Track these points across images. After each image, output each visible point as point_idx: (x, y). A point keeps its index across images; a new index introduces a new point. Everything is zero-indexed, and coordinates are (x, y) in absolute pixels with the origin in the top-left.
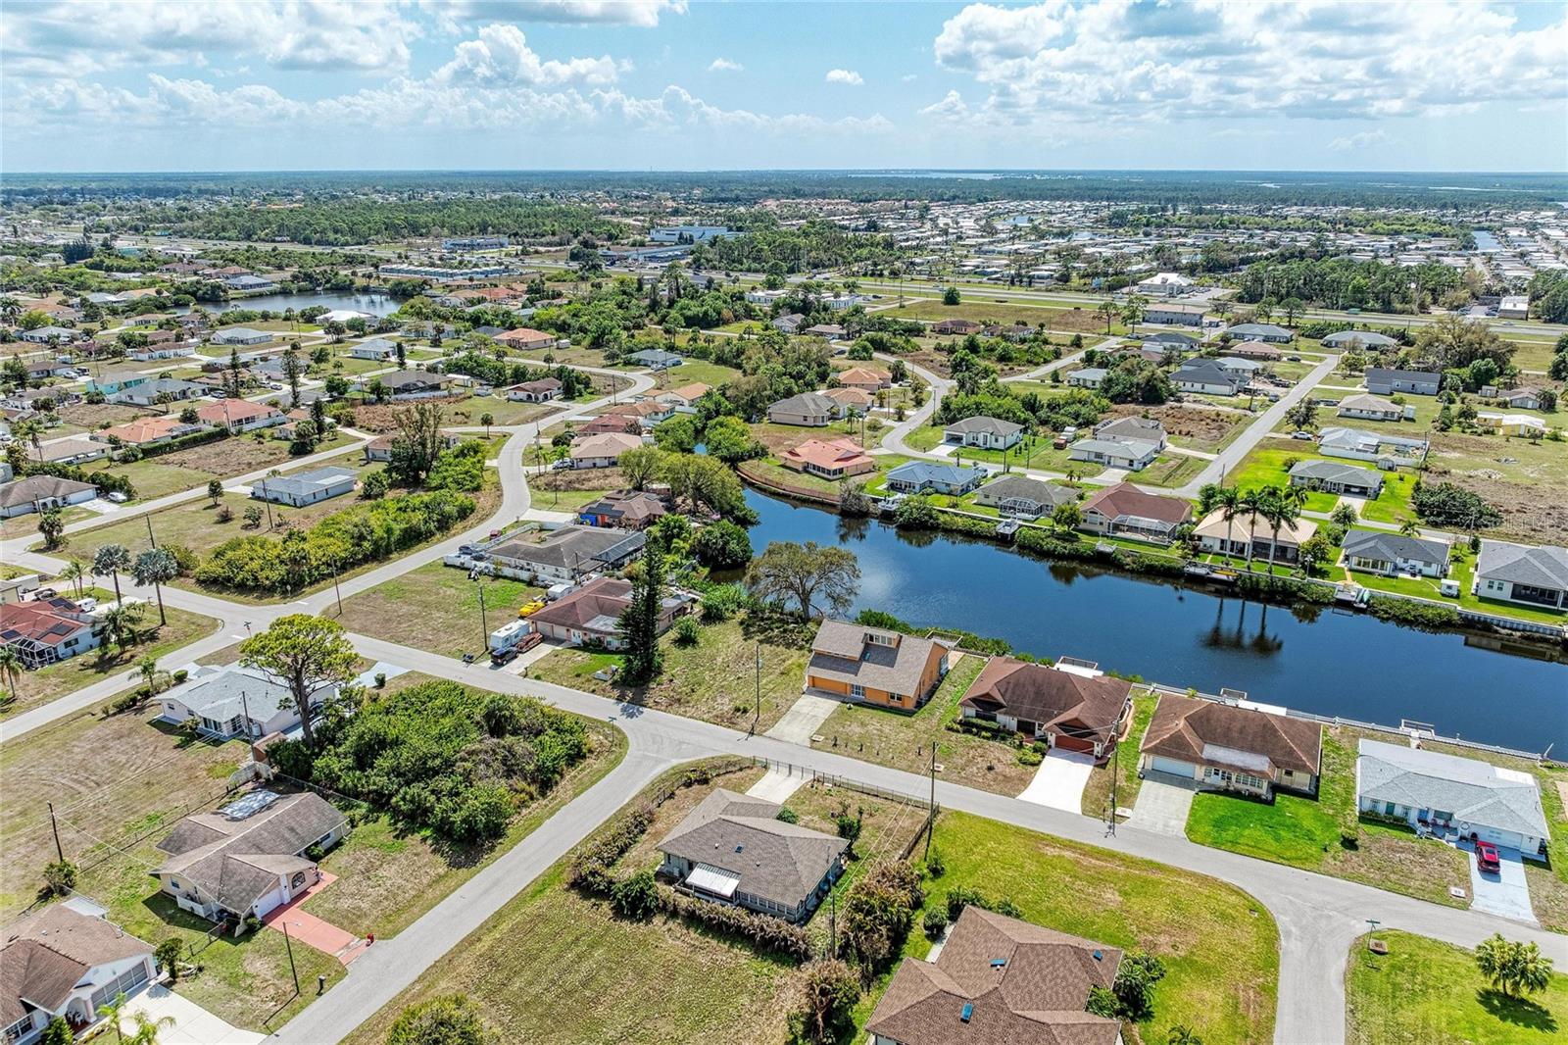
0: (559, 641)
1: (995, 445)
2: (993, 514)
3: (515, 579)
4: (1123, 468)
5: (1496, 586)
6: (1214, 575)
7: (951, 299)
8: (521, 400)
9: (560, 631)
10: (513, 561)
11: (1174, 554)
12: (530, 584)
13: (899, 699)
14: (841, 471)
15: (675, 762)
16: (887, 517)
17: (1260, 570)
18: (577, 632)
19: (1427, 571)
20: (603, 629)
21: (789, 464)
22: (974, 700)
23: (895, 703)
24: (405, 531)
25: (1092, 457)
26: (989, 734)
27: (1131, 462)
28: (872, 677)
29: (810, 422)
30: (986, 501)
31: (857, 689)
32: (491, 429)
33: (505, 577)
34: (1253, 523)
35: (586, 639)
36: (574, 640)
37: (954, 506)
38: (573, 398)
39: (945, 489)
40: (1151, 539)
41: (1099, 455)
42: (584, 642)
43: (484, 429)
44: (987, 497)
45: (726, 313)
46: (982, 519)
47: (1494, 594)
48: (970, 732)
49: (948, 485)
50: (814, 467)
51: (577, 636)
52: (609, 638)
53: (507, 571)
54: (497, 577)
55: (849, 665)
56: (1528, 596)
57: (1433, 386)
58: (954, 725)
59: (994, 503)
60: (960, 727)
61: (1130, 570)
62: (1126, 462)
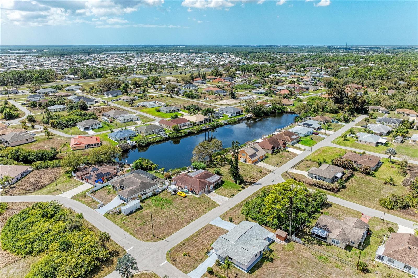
1: (99, 126)
3: (148, 198)
10: (139, 194)
11: (196, 128)
12: (155, 194)
13: (264, 155)
16: (134, 147)
18: (211, 186)
19: (222, 116)
20: (215, 180)
21: (76, 148)
23: (264, 157)
27: (138, 119)
28: (259, 155)
31: (259, 158)
33: (144, 200)
35: (214, 185)
39: (133, 136)
40: (187, 127)
41: (127, 120)
42: (215, 187)
50: (89, 145)
53: (142, 198)
54: (142, 201)
56: (238, 113)
57: (121, 93)
58: (274, 154)
59: (151, 133)
60: (275, 154)
61: (197, 133)
62: (136, 119)
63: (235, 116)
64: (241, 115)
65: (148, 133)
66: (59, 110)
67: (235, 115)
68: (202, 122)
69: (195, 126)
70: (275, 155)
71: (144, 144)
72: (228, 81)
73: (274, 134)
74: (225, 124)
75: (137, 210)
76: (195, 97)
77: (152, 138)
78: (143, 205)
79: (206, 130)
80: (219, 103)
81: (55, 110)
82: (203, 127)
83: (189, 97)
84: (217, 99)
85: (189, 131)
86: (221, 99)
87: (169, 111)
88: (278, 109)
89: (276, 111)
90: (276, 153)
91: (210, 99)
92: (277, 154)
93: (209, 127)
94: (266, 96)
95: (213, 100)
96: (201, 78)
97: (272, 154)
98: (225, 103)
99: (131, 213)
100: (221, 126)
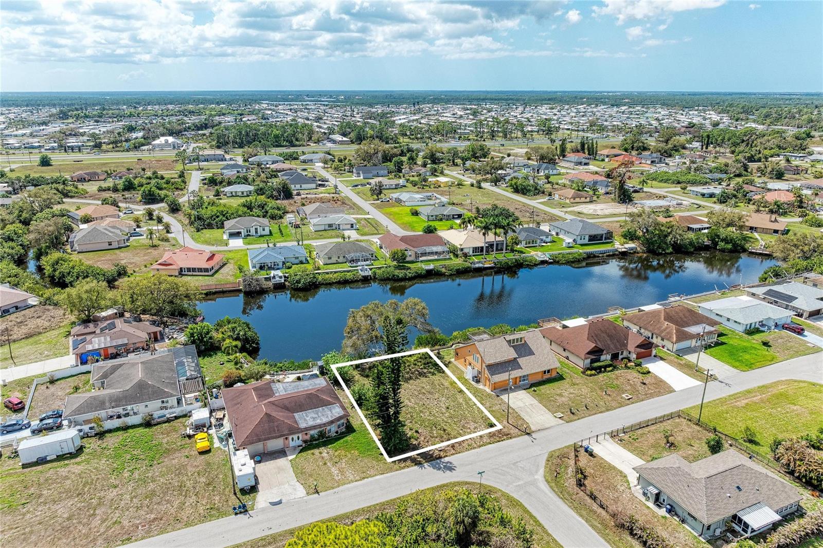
0: (282, 453)
1: (263, 233)
2: (346, 267)
3: (126, 428)
4: (348, 229)
5: (583, 238)
6: (486, 266)
7: (45, 162)
9: (275, 444)
10: (103, 414)
11: (458, 262)
12: (148, 424)
13: (549, 371)
14: (213, 267)
17: (500, 257)
18: (295, 437)
19: (548, 240)
20: (318, 422)
22: (589, 353)
23: (547, 376)
25: (327, 227)
26: (610, 368)
27: (352, 226)
28: (530, 366)
29: (115, 245)
31: (524, 378)
33: (110, 431)
35: (308, 437)
36: (292, 444)
39: (297, 261)
40: (436, 257)
41: (330, 226)
42: (305, 442)
47: (583, 242)
48: (601, 372)
49: (297, 258)
51: (295, 441)
52: (328, 428)
53: (109, 424)
54: (101, 435)
55: (512, 364)
56: (595, 239)
57: (386, 172)
58: (589, 372)
59: (339, 260)
60: (593, 372)
61: (451, 275)
62: (349, 226)
63: (582, 245)
64: (604, 245)
65: (334, 260)
66: (240, 194)
67: (586, 241)
68: (478, 250)
69: (456, 256)
70: (591, 375)
71: (300, 285)
72: (649, 162)
73: (642, 308)
74: (543, 262)
75: (60, 458)
76: (530, 190)
77: (331, 272)
78: (92, 444)
79: (479, 271)
80: (576, 210)
81: (234, 194)
82: (477, 262)
83: (517, 190)
84: (577, 200)
85: (431, 266)
86: (588, 200)
87: (434, 217)
88: (722, 240)
89: (716, 244)
90: (599, 370)
91: (562, 198)
92: (601, 375)
93: (493, 265)
94: (721, 203)
95: (568, 201)
96: (586, 151)
97: (583, 373)
98: (591, 212)
99: (42, 461)
100: (532, 265)
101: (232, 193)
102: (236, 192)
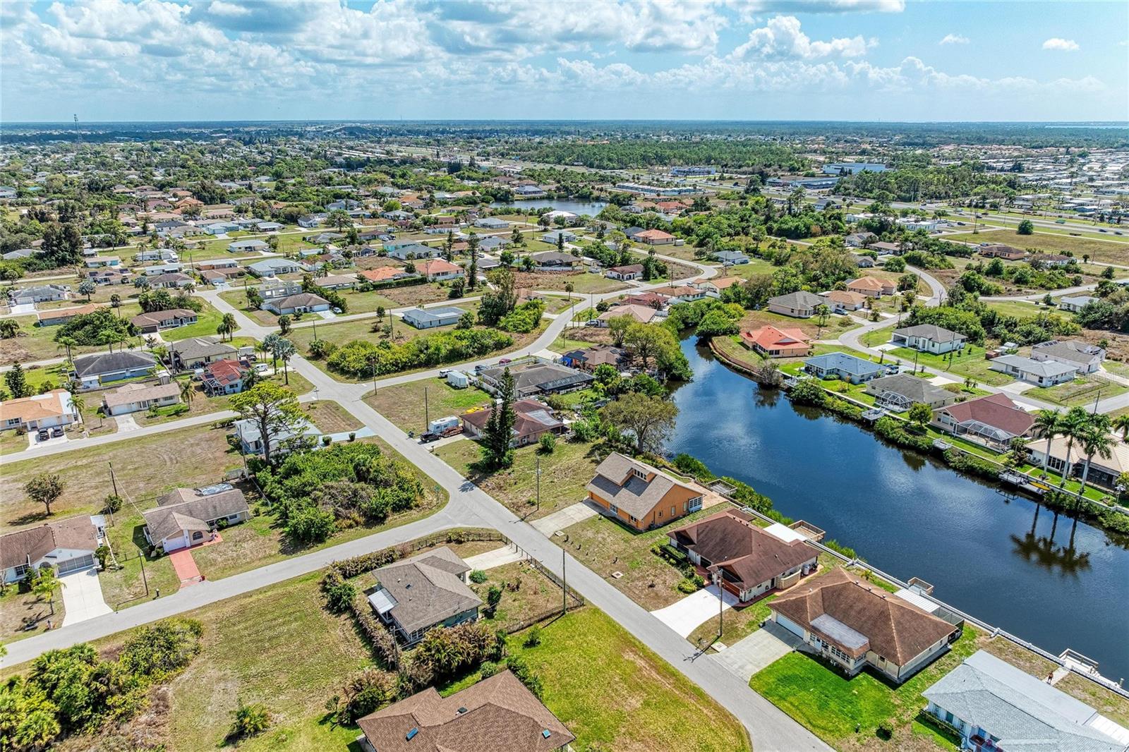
1: (932, 349)
2: (869, 403)
3: (487, 392)
4: (1032, 383)
6: (1028, 486)
8: (614, 278)
9: (473, 428)
13: (636, 521)
14: (777, 352)
15: (459, 525)
16: (789, 392)
17: (1071, 489)
21: (744, 342)
22: (679, 534)
23: (633, 523)
24: (451, 351)
25: (1010, 370)
26: (674, 562)
27: (1041, 379)
29: (796, 314)
30: (872, 392)
32: (572, 294)
33: (483, 389)
34: (1070, 445)
37: (843, 391)
38: (648, 280)
41: (1014, 369)
43: (567, 294)
44: (874, 388)
45: (815, 229)
46: (858, 405)
48: (664, 557)
49: (850, 374)
50: (760, 346)
51: (481, 433)
53: (485, 386)
54: (480, 388)
55: (614, 488)
62: (1037, 379)
82: (1023, 475)
85: (946, 446)
93: (1043, 492)
101: (1069, 305)
102: (1075, 306)
